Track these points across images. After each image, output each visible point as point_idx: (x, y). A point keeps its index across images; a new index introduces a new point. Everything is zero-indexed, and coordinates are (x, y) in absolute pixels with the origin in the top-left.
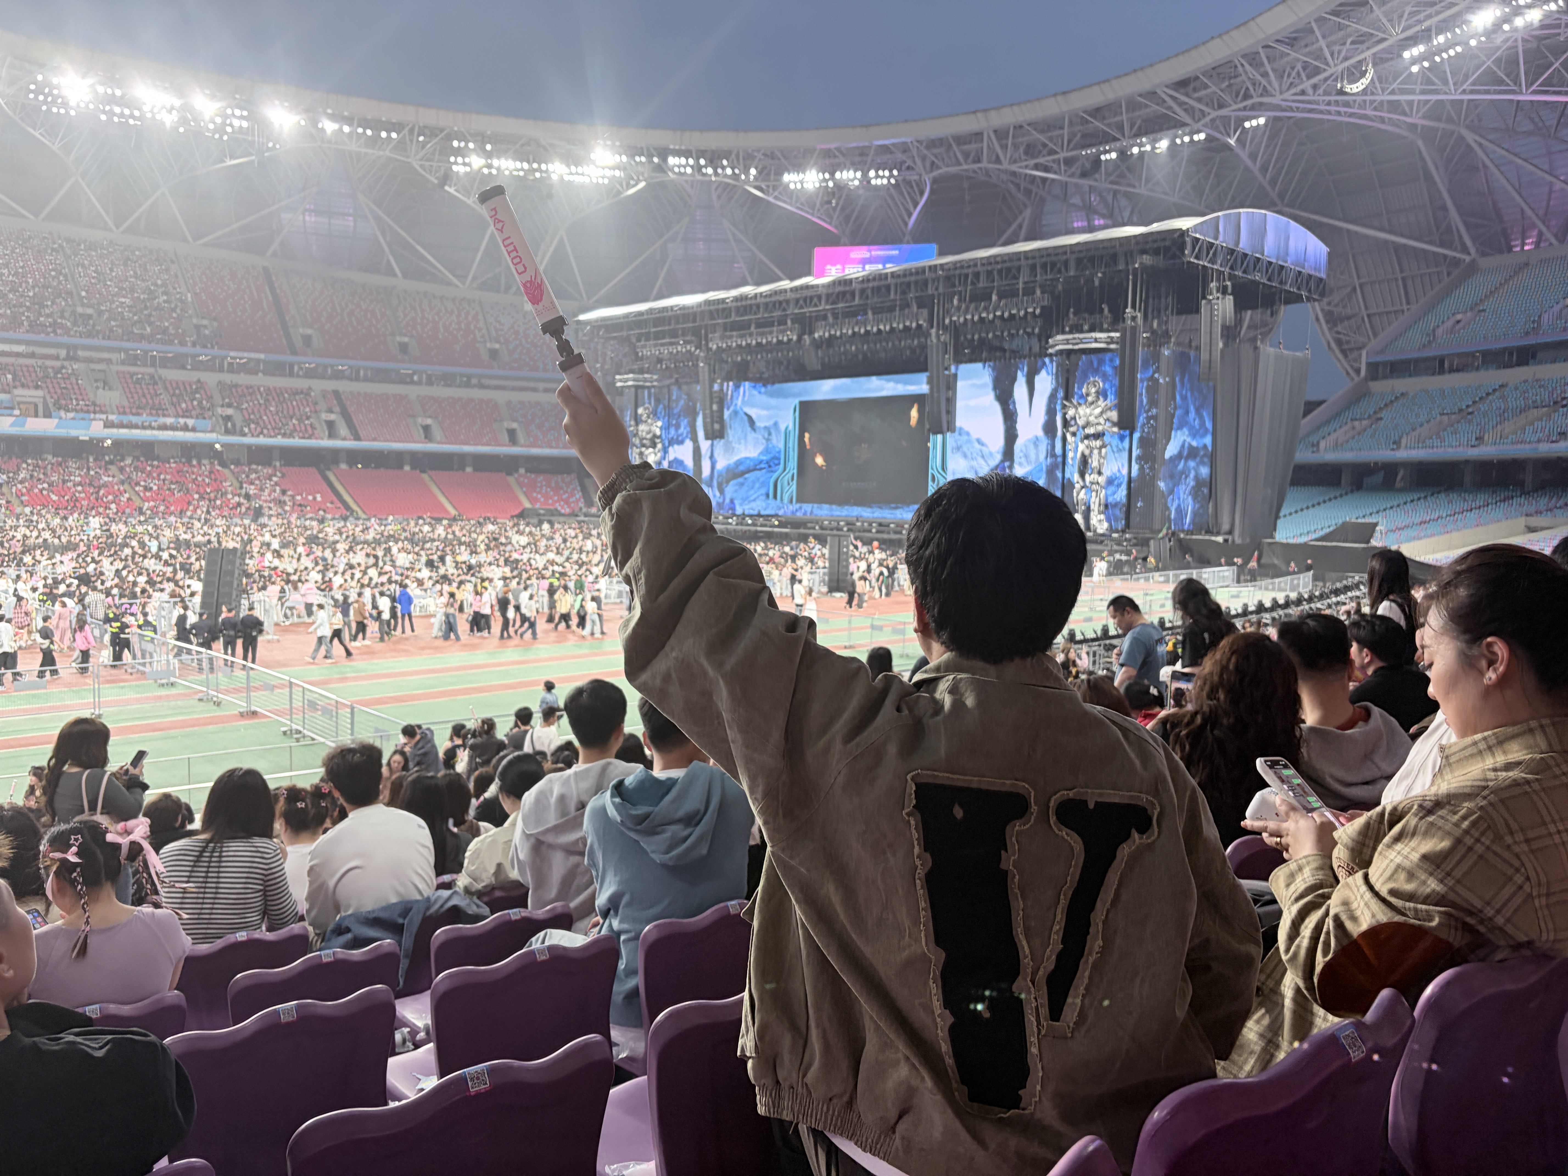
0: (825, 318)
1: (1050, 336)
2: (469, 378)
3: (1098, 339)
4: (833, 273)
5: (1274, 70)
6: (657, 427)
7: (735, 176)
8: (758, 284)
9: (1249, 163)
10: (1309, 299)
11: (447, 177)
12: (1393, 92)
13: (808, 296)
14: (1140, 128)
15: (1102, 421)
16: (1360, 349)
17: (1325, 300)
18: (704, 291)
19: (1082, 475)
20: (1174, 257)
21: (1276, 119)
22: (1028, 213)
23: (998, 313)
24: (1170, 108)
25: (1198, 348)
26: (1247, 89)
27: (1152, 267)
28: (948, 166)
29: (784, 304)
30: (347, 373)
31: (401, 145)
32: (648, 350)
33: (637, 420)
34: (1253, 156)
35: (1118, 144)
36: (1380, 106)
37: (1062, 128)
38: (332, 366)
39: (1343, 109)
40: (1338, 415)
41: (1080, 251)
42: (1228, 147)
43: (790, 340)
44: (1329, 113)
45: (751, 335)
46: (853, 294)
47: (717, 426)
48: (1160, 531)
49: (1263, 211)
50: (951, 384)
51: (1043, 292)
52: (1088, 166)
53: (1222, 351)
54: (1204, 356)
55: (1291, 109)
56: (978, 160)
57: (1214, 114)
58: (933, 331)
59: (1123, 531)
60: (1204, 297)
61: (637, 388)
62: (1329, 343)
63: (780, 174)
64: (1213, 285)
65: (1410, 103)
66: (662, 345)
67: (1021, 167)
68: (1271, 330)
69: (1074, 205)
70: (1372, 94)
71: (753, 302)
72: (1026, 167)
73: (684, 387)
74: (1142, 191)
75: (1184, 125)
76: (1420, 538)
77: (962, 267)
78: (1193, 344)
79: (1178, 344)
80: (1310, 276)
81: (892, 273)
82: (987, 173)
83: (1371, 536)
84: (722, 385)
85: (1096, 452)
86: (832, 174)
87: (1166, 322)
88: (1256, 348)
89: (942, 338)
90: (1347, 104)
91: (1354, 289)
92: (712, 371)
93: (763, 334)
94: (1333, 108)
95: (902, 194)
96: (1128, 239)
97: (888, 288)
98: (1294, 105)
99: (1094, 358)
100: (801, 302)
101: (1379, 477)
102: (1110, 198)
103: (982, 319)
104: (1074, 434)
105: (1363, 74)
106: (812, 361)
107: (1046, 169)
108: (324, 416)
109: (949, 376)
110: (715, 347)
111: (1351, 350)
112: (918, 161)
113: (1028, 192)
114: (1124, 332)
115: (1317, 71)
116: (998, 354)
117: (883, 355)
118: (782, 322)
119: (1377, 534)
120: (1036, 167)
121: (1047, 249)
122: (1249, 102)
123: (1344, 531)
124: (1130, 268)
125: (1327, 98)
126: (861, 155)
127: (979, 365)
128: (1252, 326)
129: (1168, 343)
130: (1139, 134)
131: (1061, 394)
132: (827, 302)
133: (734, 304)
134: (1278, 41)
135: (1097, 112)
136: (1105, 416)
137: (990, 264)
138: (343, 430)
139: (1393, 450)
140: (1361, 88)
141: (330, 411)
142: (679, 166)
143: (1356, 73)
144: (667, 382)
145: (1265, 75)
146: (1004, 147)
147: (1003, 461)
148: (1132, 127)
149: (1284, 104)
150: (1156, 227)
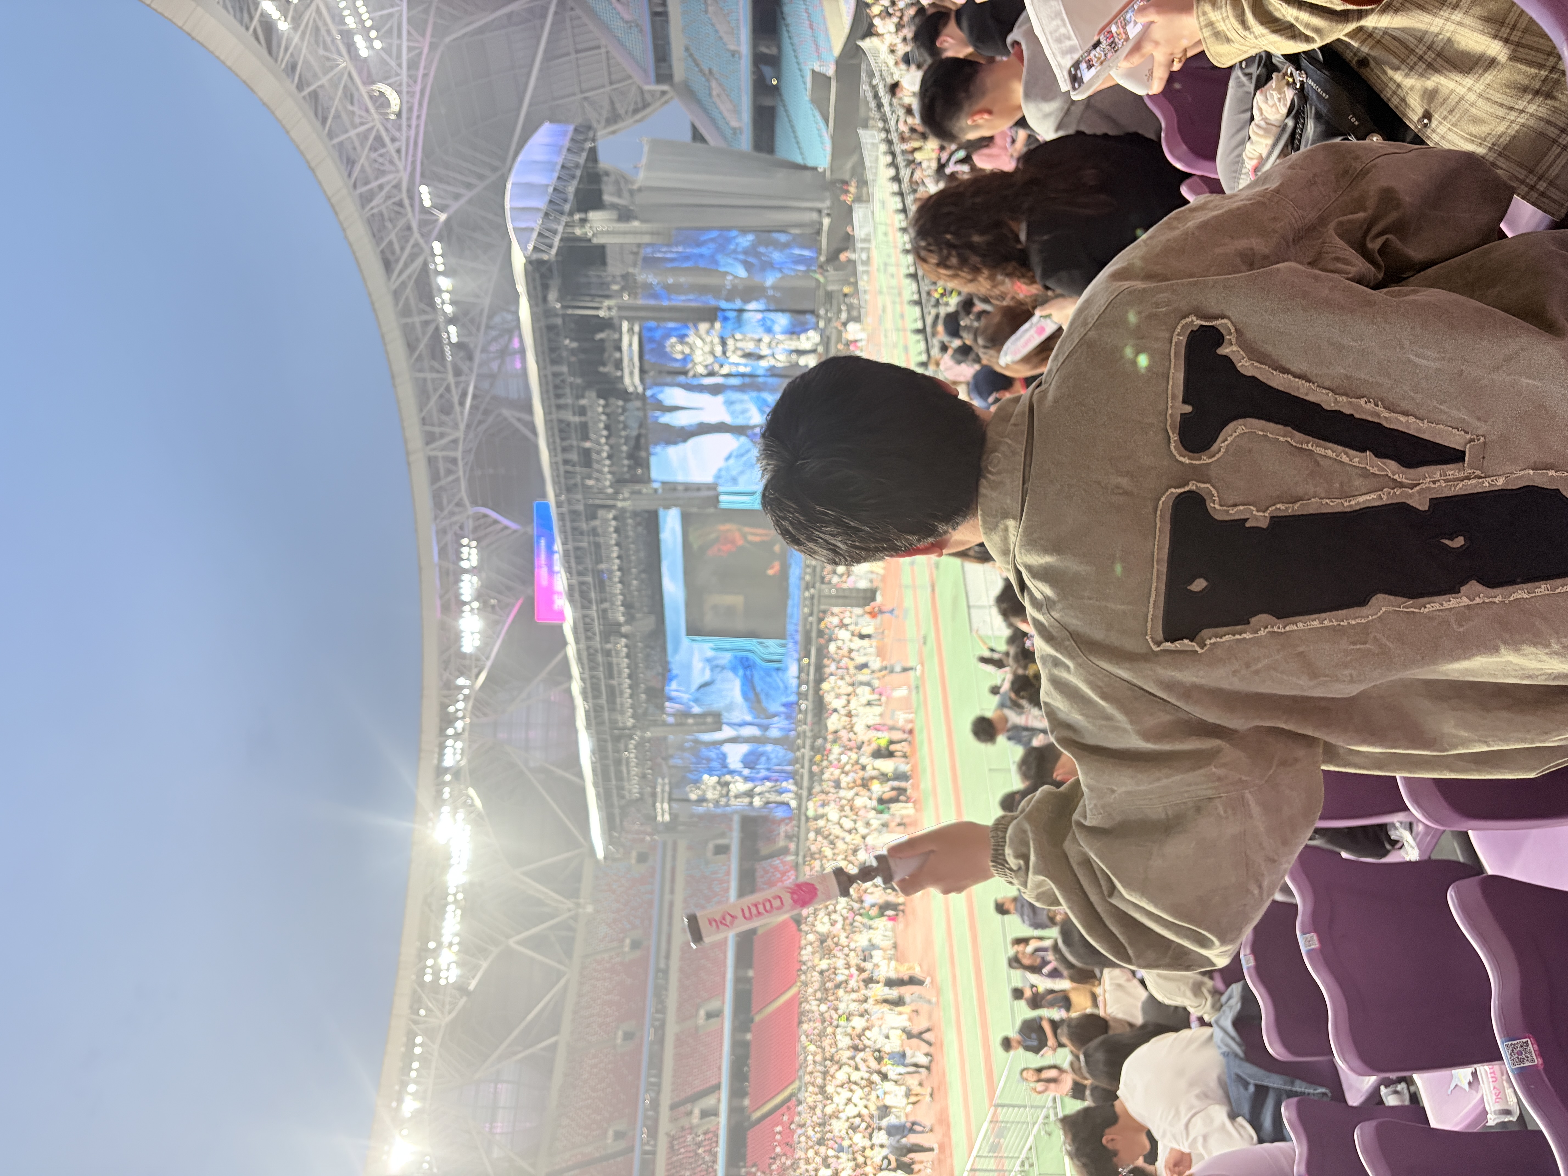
0: (605, 611)
1: (626, 391)
2: (658, 970)
3: (630, 344)
4: (562, 603)
5: (377, 178)
6: (709, 780)
7: (466, 698)
8: (569, 677)
9: (463, 201)
10: (594, 140)
11: (461, 988)
12: (400, 65)
13: (584, 628)
14: (427, 305)
15: (708, 339)
16: (642, 92)
17: (595, 125)
18: (575, 731)
19: (761, 357)
20: (550, 270)
21: (423, 175)
22: (506, 412)
23: (603, 440)
24: (410, 277)
25: (639, 245)
26: (394, 203)
27: (560, 290)
28: (459, 490)
29: (592, 651)
30: (653, 1095)
31: (429, 1033)
32: (633, 788)
33: (702, 800)
34: (457, 197)
35: (442, 326)
36: (412, 78)
37: (425, 380)
38: (646, 1110)
39: (415, 113)
40: (706, 111)
41: (544, 360)
42: (448, 221)
43: (626, 646)
44: (418, 126)
45: (620, 684)
46: (582, 583)
47: (709, 720)
48: (817, 280)
49: (509, 186)
50: (670, 487)
51: (583, 397)
52: (462, 354)
53: (643, 221)
54: (647, 239)
55: (414, 163)
56: (454, 461)
57: (416, 235)
58: (620, 504)
59: (818, 316)
60: (590, 240)
61: (671, 800)
62: (637, 121)
63: (464, 656)
64: (578, 232)
65: (410, 49)
66: (628, 773)
67: (462, 419)
68: (624, 177)
69: (500, 367)
70: (400, 85)
71: (588, 682)
72: (462, 413)
73: (671, 751)
74: (486, 302)
75: (425, 264)
76: (827, 30)
77: (558, 476)
78: (635, 249)
79: (635, 265)
80: (573, 140)
81: (563, 544)
82: (466, 452)
83: (825, 76)
84: (668, 715)
85: (739, 344)
86: (465, 603)
87: (614, 277)
88: (640, 190)
89: (627, 495)
90: (410, 109)
91: (586, 99)
92: (655, 723)
93: (620, 673)
94: (414, 123)
95: (486, 536)
96: (533, 315)
97: (577, 549)
98: (410, 159)
99: (647, 347)
100: (589, 634)
101: (767, 70)
102: (494, 333)
103: (609, 457)
104: (721, 366)
105: (382, 94)
106: (647, 623)
107: (464, 394)
108: (695, 1119)
109: (663, 489)
110: (632, 720)
111: (643, 99)
112: (455, 519)
113: (486, 412)
114: (622, 318)
115: (379, 139)
116: (643, 441)
117: (642, 554)
118: (608, 653)
119: (823, 70)
120: (462, 403)
121: (542, 393)
122: (406, 202)
123: (820, 103)
124: (560, 312)
125: (404, 128)
126: (448, 574)
127: (653, 460)
128: (619, 193)
129: (633, 275)
130: (432, 305)
131: (682, 379)
132: (589, 608)
133: (590, 700)
134: (350, 175)
135: (411, 346)
136: (704, 336)
137: (555, 449)
138: (709, 1102)
139: (740, 58)
140: (395, 95)
141: (690, 1113)
142: (455, 754)
143: (381, 102)
144: (665, 769)
145: (381, 187)
146: (442, 435)
147: (747, 436)
148: (425, 312)
149: (409, 169)
150: (521, 287)
